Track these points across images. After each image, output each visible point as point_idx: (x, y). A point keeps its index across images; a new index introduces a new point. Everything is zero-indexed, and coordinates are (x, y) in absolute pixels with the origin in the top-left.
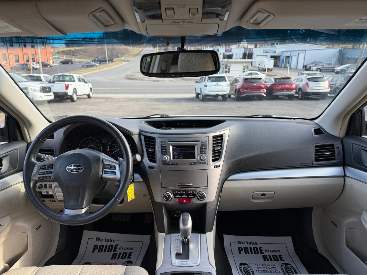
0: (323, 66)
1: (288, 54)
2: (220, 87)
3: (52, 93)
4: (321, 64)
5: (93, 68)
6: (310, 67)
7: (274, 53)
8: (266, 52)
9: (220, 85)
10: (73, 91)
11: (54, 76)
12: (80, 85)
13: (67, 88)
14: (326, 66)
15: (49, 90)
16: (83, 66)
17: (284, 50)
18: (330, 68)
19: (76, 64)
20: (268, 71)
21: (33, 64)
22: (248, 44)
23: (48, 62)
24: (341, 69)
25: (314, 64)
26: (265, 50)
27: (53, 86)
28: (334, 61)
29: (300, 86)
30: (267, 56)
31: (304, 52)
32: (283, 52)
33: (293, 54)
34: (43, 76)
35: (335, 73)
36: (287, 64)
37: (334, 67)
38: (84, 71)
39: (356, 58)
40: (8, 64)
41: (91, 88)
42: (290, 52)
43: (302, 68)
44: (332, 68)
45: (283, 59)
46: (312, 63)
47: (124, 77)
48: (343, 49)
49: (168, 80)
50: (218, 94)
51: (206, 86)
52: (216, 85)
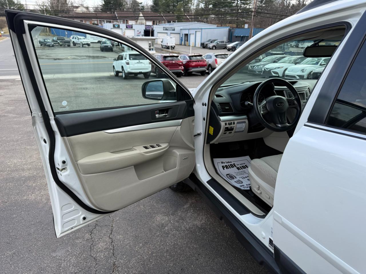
0: (217, 43)
1: (186, 32)
2: (143, 65)
4: (215, 42)
6: (207, 44)
7: (173, 30)
8: (166, 30)
9: (142, 63)
14: (219, 44)
17: (182, 28)
18: (223, 46)
20: (171, 49)
22: (146, 21)
24: (232, 46)
25: (210, 42)
26: (165, 27)
28: (225, 39)
29: (210, 63)
30: (167, 33)
31: (201, 30)
32: (181, 29)
33: (191, 32)
35: (227, 50)
36: (186, 42)
37: (226, 45)
39: (242, 36)
42: (188, 30)
43: (200, 46)
44: (224, 46)
45: (182, 36)
46: (208, 41)
48: (231, 28)
49: (72, 58)
50: (141, 72)
51: (128, 64)
52: (138, 63)
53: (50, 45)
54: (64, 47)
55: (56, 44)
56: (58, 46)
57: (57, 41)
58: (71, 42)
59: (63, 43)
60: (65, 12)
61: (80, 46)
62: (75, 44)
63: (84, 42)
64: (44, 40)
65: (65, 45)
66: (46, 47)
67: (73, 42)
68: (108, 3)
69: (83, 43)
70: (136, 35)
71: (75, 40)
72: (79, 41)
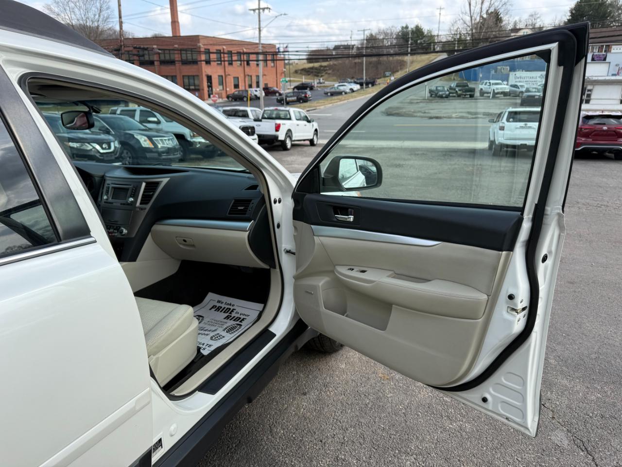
2: (532, 131)
3: (256, 136)
5: (340, 97)
10: (286, 134)
11: (265, 111)
12: (298, 125)
13: (278, 128)
15: (251, 131)
16: (326, 93)
19: (317, 90)
21: (256, 91)
23: (277, 87)
27: (260, 126)
34: (251, 111)
38: (324, 103)
40: (225, 91)
41: (316, 130)
47: (382, 112)
49: (457, 117)
50: (526, 145)
51: (502, 128)
52: (522, 127)
53: (442, 96)
54: (463, 97)
55: (453, 93)
56: (455, 96)
57: (455, 89)
58: (476, 90)
59: (463, 92)
60: (490, 40)
61: (489, 97)
62: (482, 93)
63: (497, 89)
64: (437, 87)
65: (465, 95)
66: (437, 98)
67: (481, 89)
68: (579, 17)
69: (496, 91)
70: (610, 74)
71: (485, 86)
72: (490, 88)
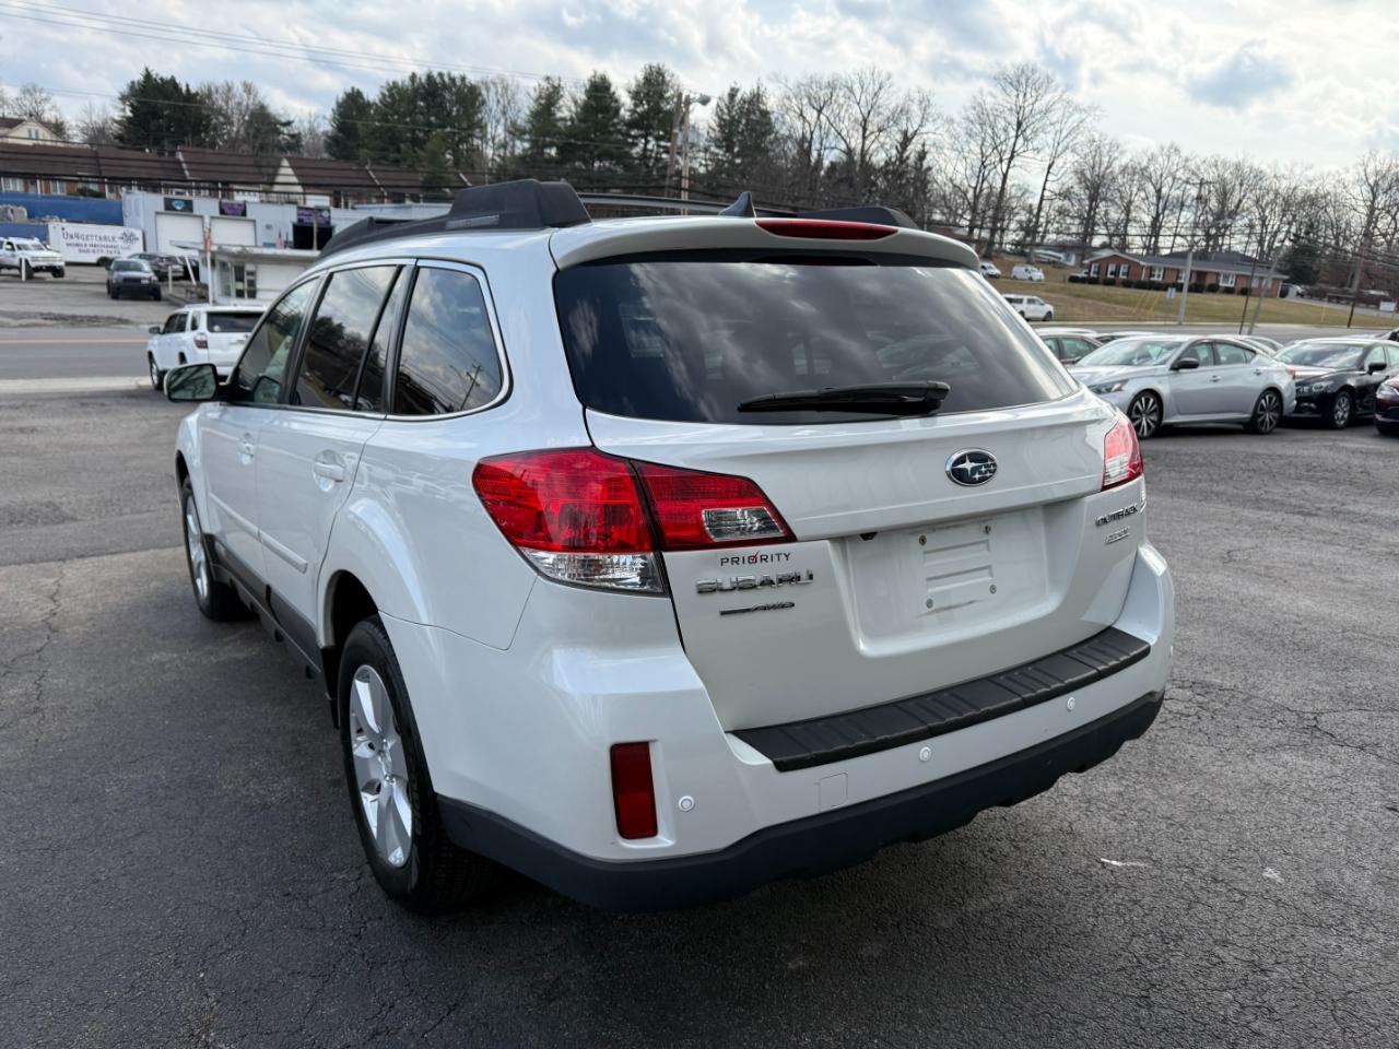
51: (202, 345)
61: (20, 276)
63: (35, 259)
68: (148, 115)
69: (33, 264)
70: (260, 243)
72: (14, 256)
